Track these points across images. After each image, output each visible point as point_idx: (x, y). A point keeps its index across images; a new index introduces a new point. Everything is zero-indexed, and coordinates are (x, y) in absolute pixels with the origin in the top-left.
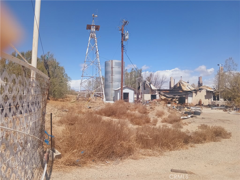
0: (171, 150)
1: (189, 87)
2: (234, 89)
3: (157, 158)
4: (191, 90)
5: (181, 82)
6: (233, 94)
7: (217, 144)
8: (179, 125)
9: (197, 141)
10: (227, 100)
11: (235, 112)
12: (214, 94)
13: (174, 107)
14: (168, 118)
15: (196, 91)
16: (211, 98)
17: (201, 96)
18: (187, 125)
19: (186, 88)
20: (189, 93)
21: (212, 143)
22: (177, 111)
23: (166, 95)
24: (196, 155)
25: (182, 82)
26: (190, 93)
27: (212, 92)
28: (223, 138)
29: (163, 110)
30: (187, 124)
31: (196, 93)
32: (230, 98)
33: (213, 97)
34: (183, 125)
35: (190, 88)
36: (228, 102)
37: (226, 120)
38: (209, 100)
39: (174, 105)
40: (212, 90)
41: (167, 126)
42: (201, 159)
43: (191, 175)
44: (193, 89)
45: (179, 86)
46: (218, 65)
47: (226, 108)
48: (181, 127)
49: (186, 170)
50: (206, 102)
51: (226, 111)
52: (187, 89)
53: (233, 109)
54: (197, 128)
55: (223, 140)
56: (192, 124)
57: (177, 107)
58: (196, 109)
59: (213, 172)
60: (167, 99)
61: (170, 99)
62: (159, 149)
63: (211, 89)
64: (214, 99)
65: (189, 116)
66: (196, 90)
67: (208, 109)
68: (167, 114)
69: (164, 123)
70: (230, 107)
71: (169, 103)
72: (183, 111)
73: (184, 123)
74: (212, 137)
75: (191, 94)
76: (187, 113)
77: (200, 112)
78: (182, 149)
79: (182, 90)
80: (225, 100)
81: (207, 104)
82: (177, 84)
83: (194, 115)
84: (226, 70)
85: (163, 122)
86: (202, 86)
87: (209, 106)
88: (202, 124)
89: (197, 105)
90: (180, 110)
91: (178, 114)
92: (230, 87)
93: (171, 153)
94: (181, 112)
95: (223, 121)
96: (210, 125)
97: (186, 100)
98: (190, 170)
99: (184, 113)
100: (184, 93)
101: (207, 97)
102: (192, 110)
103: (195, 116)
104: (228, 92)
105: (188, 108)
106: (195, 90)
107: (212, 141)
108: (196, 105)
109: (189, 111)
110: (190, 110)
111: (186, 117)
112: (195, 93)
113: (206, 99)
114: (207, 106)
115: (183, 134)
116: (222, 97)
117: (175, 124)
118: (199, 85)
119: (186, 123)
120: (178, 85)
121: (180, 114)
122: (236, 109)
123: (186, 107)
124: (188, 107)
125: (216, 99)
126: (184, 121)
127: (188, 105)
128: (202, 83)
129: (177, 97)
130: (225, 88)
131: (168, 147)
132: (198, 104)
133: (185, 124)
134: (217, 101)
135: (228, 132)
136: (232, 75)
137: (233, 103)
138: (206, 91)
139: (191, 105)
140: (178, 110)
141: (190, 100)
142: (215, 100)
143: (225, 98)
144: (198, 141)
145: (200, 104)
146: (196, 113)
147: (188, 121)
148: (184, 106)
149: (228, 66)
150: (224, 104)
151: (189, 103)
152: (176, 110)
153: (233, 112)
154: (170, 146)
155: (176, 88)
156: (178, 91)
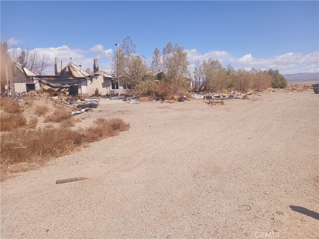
0: (57, 157)
1: (82, 72)
2: (133, 75)
3: (36, 171)
4: (84, 77)
5: (71, 65)
6: (133, 80)
7: (115, 138)
8: (69, 123)
9: (92, 139)
10: (127, 87)
11: (135, 101)
12: (112, 81)
13: (62, 100)
14: (53, 116)
15: (91, 78)
16: (109, 86)
17: (98, 83)
18: (80, 121)
19: (78, 74)
20: (82, 80)
21: (110, 139)
22: (66, 105)
23: (50, 83)
24: (90, 156)
25: (73, 65)
26: (84, 80)
27: (110, 78)
28: (122, 131)
29: (45, 104)
30: (80, 120)
31: (91, 80)
32: (130, 85)
33: (111, 85)
34: (75, 122)
35: (84, 74)
36: (127, 90)
37: (125, 111)
38: (107, 88)
39: (62, 96)
40: (110, 77)
41: (53, 126)
42: (96, 159)
43: (83, 181)
44: (87, 75)
45: (68, 71)
46: (116, 45)
47: (125, 97)
48: (71, 125)
49: (77, 177)
50: (104, 91)
51: (126, 100)
53: (133, 98)
54: (93, 124)
55: (122, 134)
56: (87, 120)
57: (67, 100)
58: (91, 101)
59: (109, 171)
60: (53, 89)
61: (57, 89)
62: (40, 158)
63: (109, 76)
64: (113, 88)
65: (83, 110)
66: (91, 76)
67: (106, 99)
68: (52, 110)
69: (48, 123)
70: (130, 96)
71: (55, 95)
72: (75, 104)
73: (76, 119)
74: (110, 131)
75: (85, 82)
76: (80, 107)
77: (97, 103)
78: (72, 152)
79: (73, 77)
80: (125, 88)
81: (104, 93)
82: (66, 68)
83: (89, 108)
84: (124, 52)
85: (46, 122)
86: (98, 72)
87: (107, 96)
88: (99, 118)
89: (94, 95)
90: (70, 103)
91: (68, 108)
92: (129, 72)
93: (57, 160)
94: (72, 106)
95: (122, 112)
96: (107, 118)
97: (79, 90)
98: (81, 176)
99: (77, 107)
100: (76, 81)
101: (105, 85)
102: (86, 102)
103: (90, 109)
104: (127, 78)
105: (82, 100)
106: (89, 76)
107: (109, 136)
108: (93, 96)
109: (83, 104)
110: (85, 102)
111: (79, 112)
112: (90, 80)
113: (103, 87)
114: (105, 96)
115: (75, 133)
116: (121, 84)
117: (64, 122)
118: (95, 69)
119: (79, 120)
120: (67, 70)
121: (71, 109)
122: (136, 98)
123: (79, 99)
124: (82, 98)
125: (115, 87)
126: (76, 117)
127: (82, 95)
128: (98, 67)
129: (66, 86)
130: (124, 73)
131: (53, 153)
132: (94, 94)
133: (78, 120)
134: (116, 89)
135: (127, 123)
136: (131, 58)
137: (132, 91)
138: (103, 77)
139: (86, 96)
140: (68, 103)
141: (84, 90)
143: (125, 86)
144: (93, 139)
145: (97, 94)
146: (93, 106)
147: (82, 117)
148: (77, 98)
149: (127, 46)
150: (124, 93)
151: (82, 94)
152: (66, 104)
153: (133, 101)
154: (55, 151)
155: (64, 73)
156: (67, 77)
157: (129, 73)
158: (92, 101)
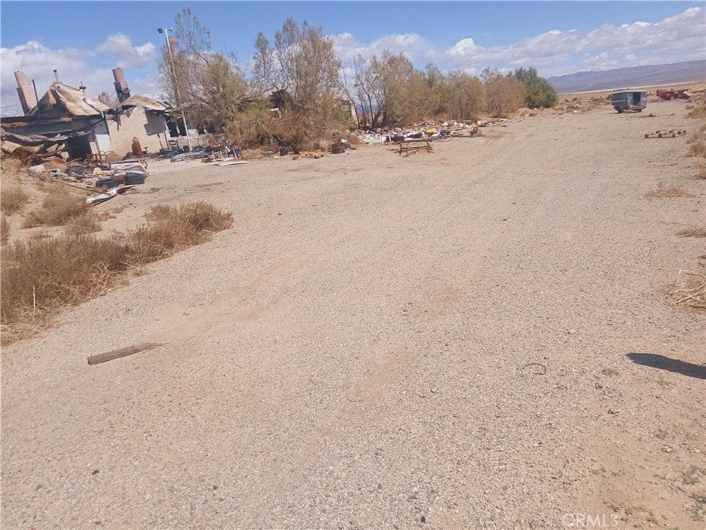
0: (76, 303)
1: (89, 102)
2: (215, 100)
3: (34, 342)
4: (98, 113)
5: (59, 87)
6: (216, 113)
7: (204, 248)
8: (85, 224)
9: (149, 255)
10: (205, 131)
11: (232, 160)
12: (168, 118)
13: (56, 171)
14: (44, 210)
15: (115, 114)
16: (163, 130)
17: (134, 126)
18: (111, 217)
19: (81, 107)
20: (94, 122)
21: (192, 250)
22: (70, 184)
23: (16, 136)
24: (153, 293)
25: (63, 88)
26: (98, 120)
27: (162, 112)
28: (216, 230)
29: (17, 186)
30: (112, 215)
31: (117, 119)
32: (212, 124)
33: (167, 127)
34: (100, 220)
35: (95, 107)
36: (208, 137)
37: (213, 184)
38: (159, 136)
39: (55, 164)
40: (161, 108)
41: (49, 234)
42: (171, 299)
43: (152, 352)
44: (105, 108)
45: (55, 102)
46: (160, 31)
47: (207, 153)
48: (93, 227)
49: (136, 343)
50: (153, 143)
51: (209, 160)
52: (85, 111)
53: (225, 154)
54: (144, 220)
55: (217, 236)
56: (127, 212)
57: (67, 171)
58: (127, 167)
59: (207, 322)
60: (26, 148)
61: (37, 149)
62: (35, 311)
63: (158, 106)
64: (173, 134)
65: (114, 191)
66: (115, 110)
67: (162, 161)
68: (37, 198)
69: (34, 229)
70: (217, 150)
71: (37, 162)
72: (90, 180)
73: (101, 213)
74: (188, 234)
75: (101, 126)
76: (104, 184)
77: (142, 173)
78: (110, 290)
79: (71, 115)
80: (201, 132)
81: (157, 149)
82: (47, 96)
83: (126, 184)
84: (184, 47)
85: (31, 227)
86: (129, 99)
87: (163, 154)
88: (154, 205)
89: (130, 155)
90: (79, 178)
91: (77, 190)
92: (205, 94)
93: (77, 310)
94: (84, 185)
95: (207, 188)
96: (176, 205)
97: (92, 145)
98: (145, 340)
99: (97, 186)
100: (81, 125)
101: (152, 129)
102: (116, 172)
103: (129, 188)
104: (202, 108)
105: (104, 168)
106: (110, 112)
107: (189, 245)
108: (128, 156)
109: (109, 177)
110: (112, 171)
111: (103, 196)
112: (113, 119)
113: (149, 135)
114: (158, 154)
115: (105, 245)
116: (191, 124)
117: (73, 223)
118: (121, 94)
119: (107, 214)
120: (53, 100)
121: (83, 191)
122: (232, 153)
123: (98, 166)
124: (105, 164)
125: (178, 131)
126: (99, 209)
127: (103, 158)
128: (126, 87)
129: (58, 138)
130: (192, 98)
131: (65, 297)
132: (131, 151)
133: (107, 216)
134: (180, 137)
135: (224, 212)
136: (202, 62)
137: (220, 137)
138: (143, 110)
139: (112, 158)
140: (73, 178)
141: (103, 144)
142: (177, 135)
143: (200, 127)
144: (153, 256)
145: (137, 151)
146: (132, 180)
147: (114, 207)
148: (90, 164)
149: (187, 33)
150: (201, 143)
151: (102, 153)
152: (68, 180)
153: (226, 161)
154: (67, 292)
155: (46, 109)
156: (55, 118)
157: (204, 98)
158: (129, 169)
